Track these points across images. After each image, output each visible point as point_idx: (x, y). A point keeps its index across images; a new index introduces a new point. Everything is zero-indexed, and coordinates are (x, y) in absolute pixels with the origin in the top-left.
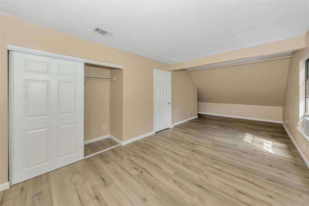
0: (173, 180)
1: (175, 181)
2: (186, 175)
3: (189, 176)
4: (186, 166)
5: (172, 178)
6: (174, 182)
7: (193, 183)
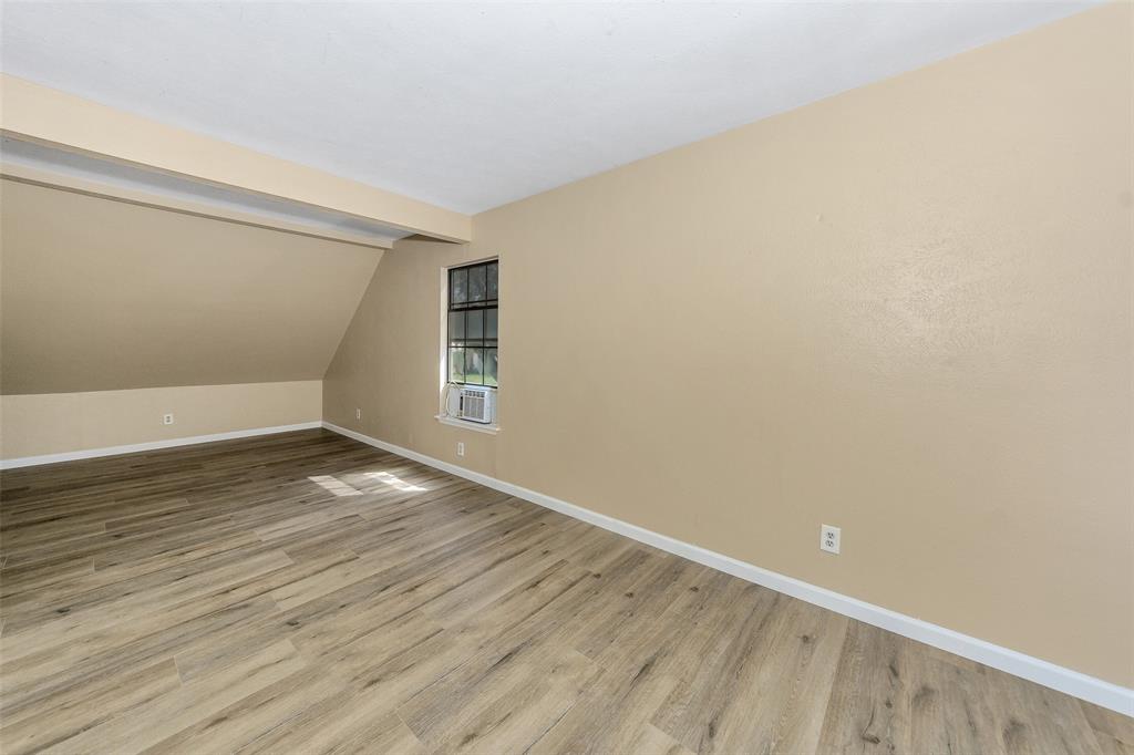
0: (463, 744)
1: (469, 738)
2: (443, 686)
3: (453, 677)
4: (386, 674)
5: (447, 745)
6: (475, 742)
7: (489, 672)
